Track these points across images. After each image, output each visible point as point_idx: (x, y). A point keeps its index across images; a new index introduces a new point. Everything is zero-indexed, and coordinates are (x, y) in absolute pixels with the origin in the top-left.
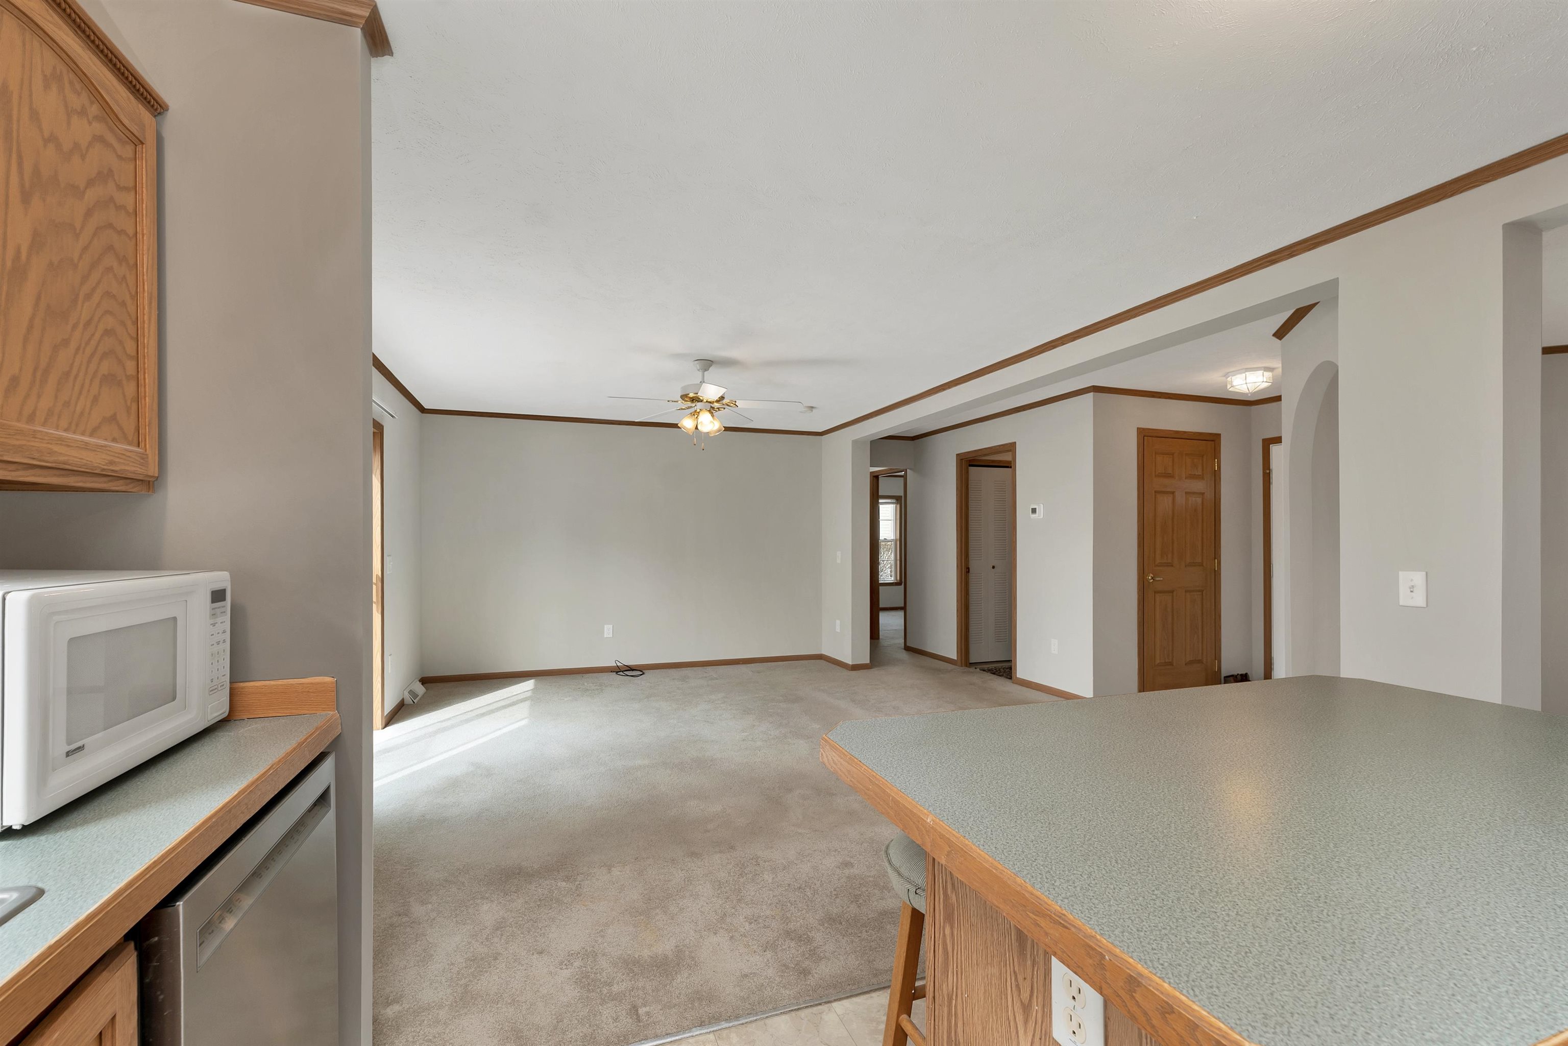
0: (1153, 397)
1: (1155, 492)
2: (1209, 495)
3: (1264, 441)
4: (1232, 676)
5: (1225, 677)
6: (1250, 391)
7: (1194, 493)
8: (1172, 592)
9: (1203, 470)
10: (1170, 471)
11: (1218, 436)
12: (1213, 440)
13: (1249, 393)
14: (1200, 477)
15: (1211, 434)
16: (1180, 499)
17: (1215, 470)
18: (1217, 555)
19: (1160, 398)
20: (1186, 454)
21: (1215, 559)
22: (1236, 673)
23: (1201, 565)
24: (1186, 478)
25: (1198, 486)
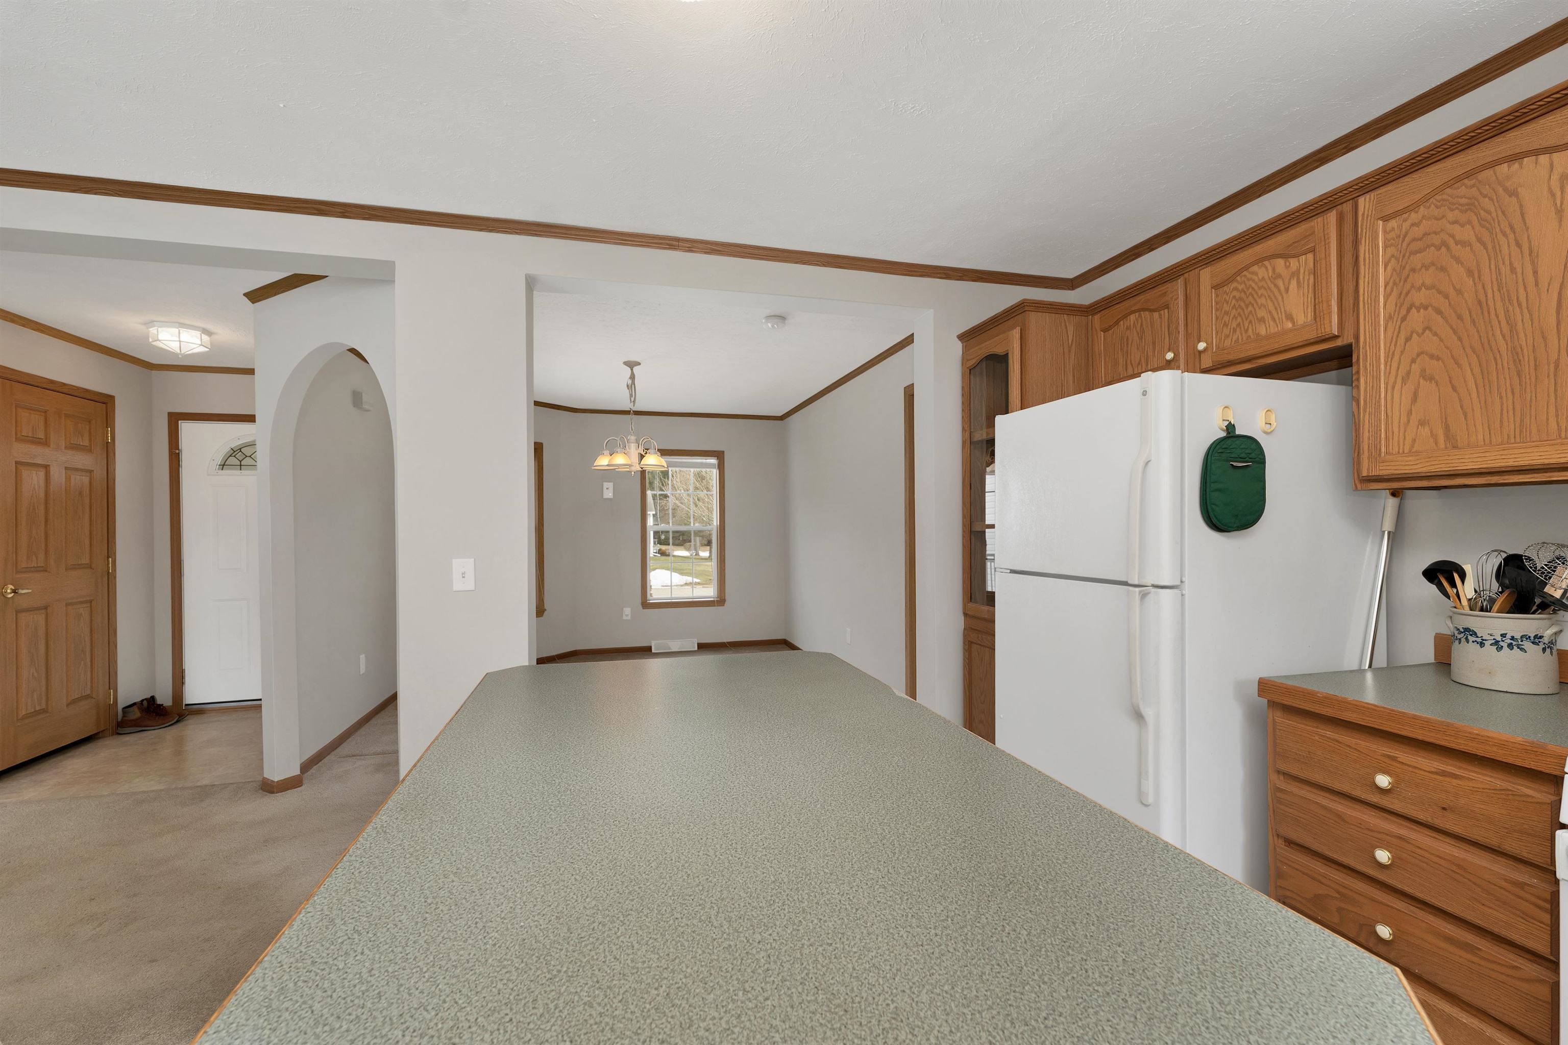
0: (13, 321)
1: (16, 463)
2: (99, 474)
3: (171, 415)
4: (134, 704)
5: (124, 708)
6: (182, 352)
7: (77, 470)
8: (46, 608)
9: (90, 440)
10: (41, 435)
11: (111, 398)
12: (106, 402)
13: (181, 354)
14: (88, 450)
15: (101, 394)
16: (57, 474)
17: (108, 443)
18: (110, 553)
19: (23, 326)
20: (67, 416)
21: (108, 557)
22: (138, 699)
23: (89, 566)
24: (66, 448)
25: (83, 460)
